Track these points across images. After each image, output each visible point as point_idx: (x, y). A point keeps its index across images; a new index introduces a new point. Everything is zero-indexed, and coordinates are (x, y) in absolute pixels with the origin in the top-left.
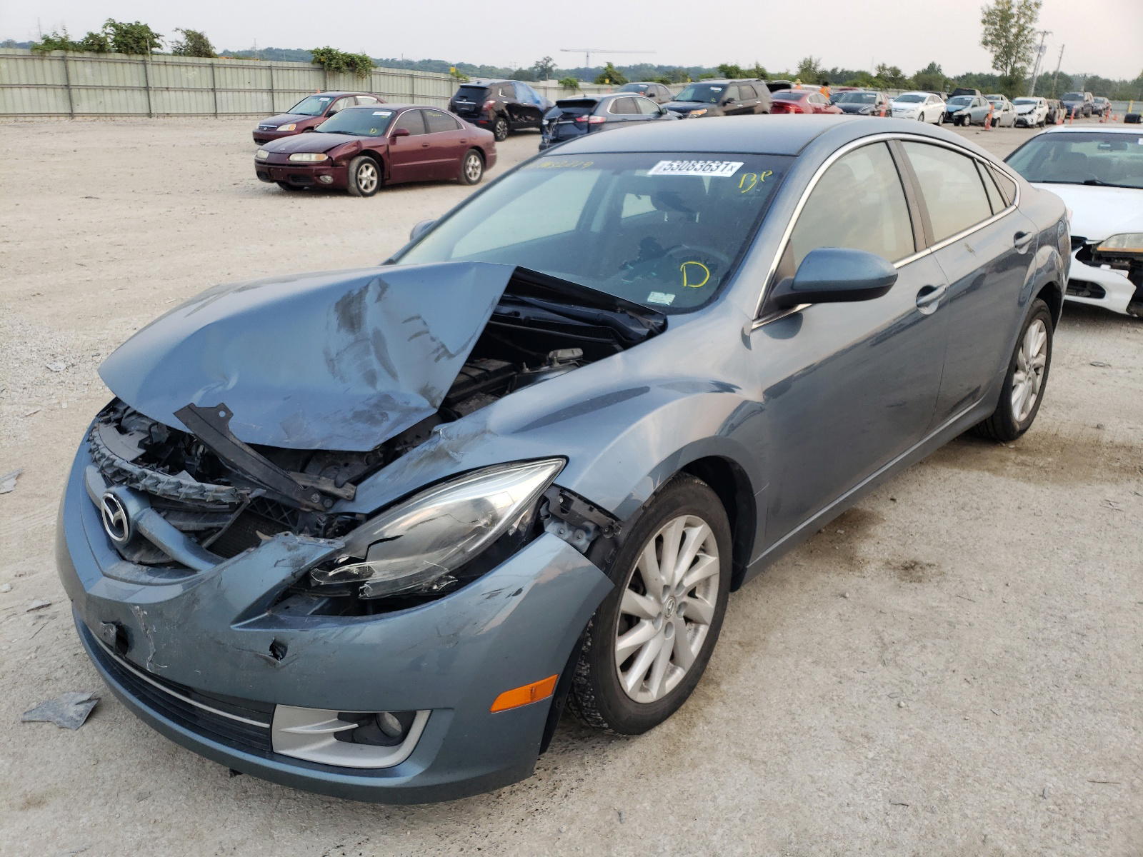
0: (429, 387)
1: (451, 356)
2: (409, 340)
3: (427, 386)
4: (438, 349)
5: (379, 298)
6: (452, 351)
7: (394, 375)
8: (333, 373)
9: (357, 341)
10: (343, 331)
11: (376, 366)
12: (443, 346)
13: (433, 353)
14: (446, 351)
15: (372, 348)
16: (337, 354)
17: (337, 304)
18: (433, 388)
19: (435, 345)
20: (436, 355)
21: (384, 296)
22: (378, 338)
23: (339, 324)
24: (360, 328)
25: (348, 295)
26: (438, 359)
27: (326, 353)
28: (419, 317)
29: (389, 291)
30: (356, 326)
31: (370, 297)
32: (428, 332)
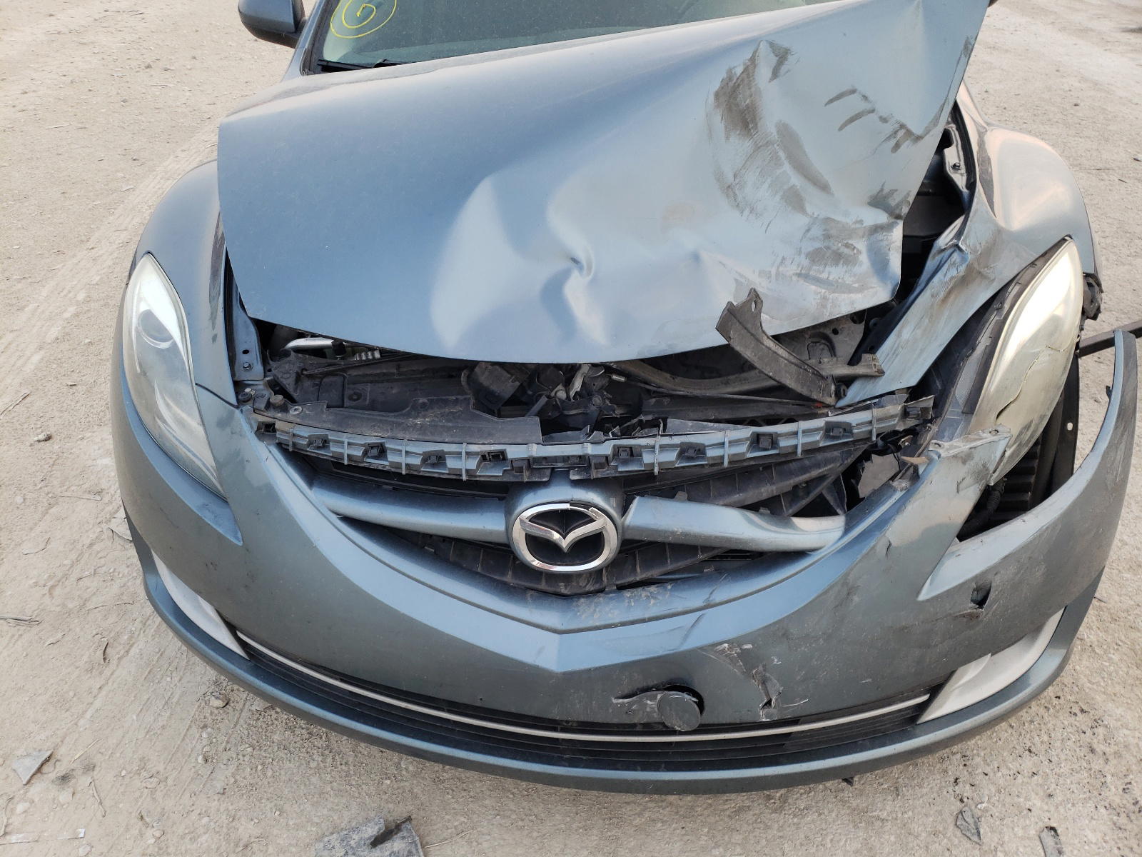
0: (886, 190)
1: (919, 138)
2: (841, 128)
3: (882, 190)
4: (896, 132)
5: (775, 74)
6: (917, 130)
7: (824, 188)
8: (738, 206)
9: (757, 148)
10: (734, 139)
11: (796, 180)
12: (902, 126)
13: (889, 138)
14: (909, 133)
15: (782, 154)
16: (735, 176)
17: (717, 95)
18: (892, 192)
19: (889, 128)
20: (893, 142)
21: (783, 69)
22: (788, 137)
23: (726, 127)
24: (756, 127)
25: (730, 79)
26: (897, 146)
27: (719, 177)
28: (853, 92)
29: (791, 59)
30: (751, 126)
31: (763, 72)
32: (873, 111)
